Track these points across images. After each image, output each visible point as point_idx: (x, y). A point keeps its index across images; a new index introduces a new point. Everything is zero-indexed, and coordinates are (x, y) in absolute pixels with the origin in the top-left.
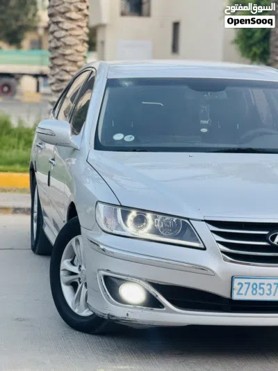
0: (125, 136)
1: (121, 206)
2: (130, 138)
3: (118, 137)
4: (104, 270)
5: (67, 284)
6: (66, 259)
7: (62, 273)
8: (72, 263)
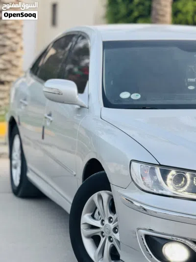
0: (131, 94)
1: (160, 165)
2: (136, 96)
3: (125, 95)
4: (145, 229)
5: (88, 237)
6: (87, 212)
7: (82, 227)
8: (93, 216)
